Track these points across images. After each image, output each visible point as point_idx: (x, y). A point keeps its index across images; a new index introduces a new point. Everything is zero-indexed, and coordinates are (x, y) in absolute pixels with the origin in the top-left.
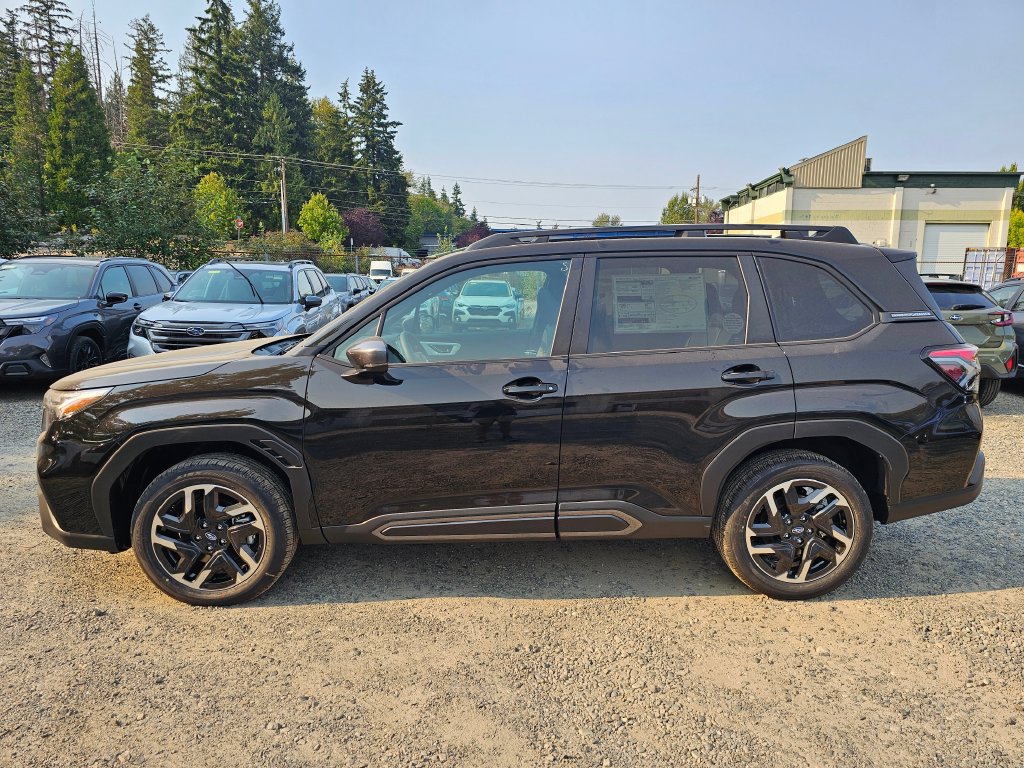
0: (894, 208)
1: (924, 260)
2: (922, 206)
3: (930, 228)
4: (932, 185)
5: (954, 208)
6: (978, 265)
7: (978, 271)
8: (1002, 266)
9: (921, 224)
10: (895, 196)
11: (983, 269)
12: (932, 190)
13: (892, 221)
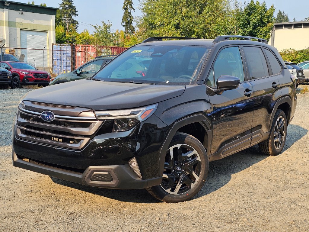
0: (4, 20)
1: (22, 48)
2: (18, 20)
3: (23, 32)
4: (21, 10)
5: (31, 23)
6: (59, 52)
7: (59, 55)
8: (70, 53)
9: (18, 29)
10: (4, 13)
11: (61, 54)
12: (21, 12)
13: (5, 27)
